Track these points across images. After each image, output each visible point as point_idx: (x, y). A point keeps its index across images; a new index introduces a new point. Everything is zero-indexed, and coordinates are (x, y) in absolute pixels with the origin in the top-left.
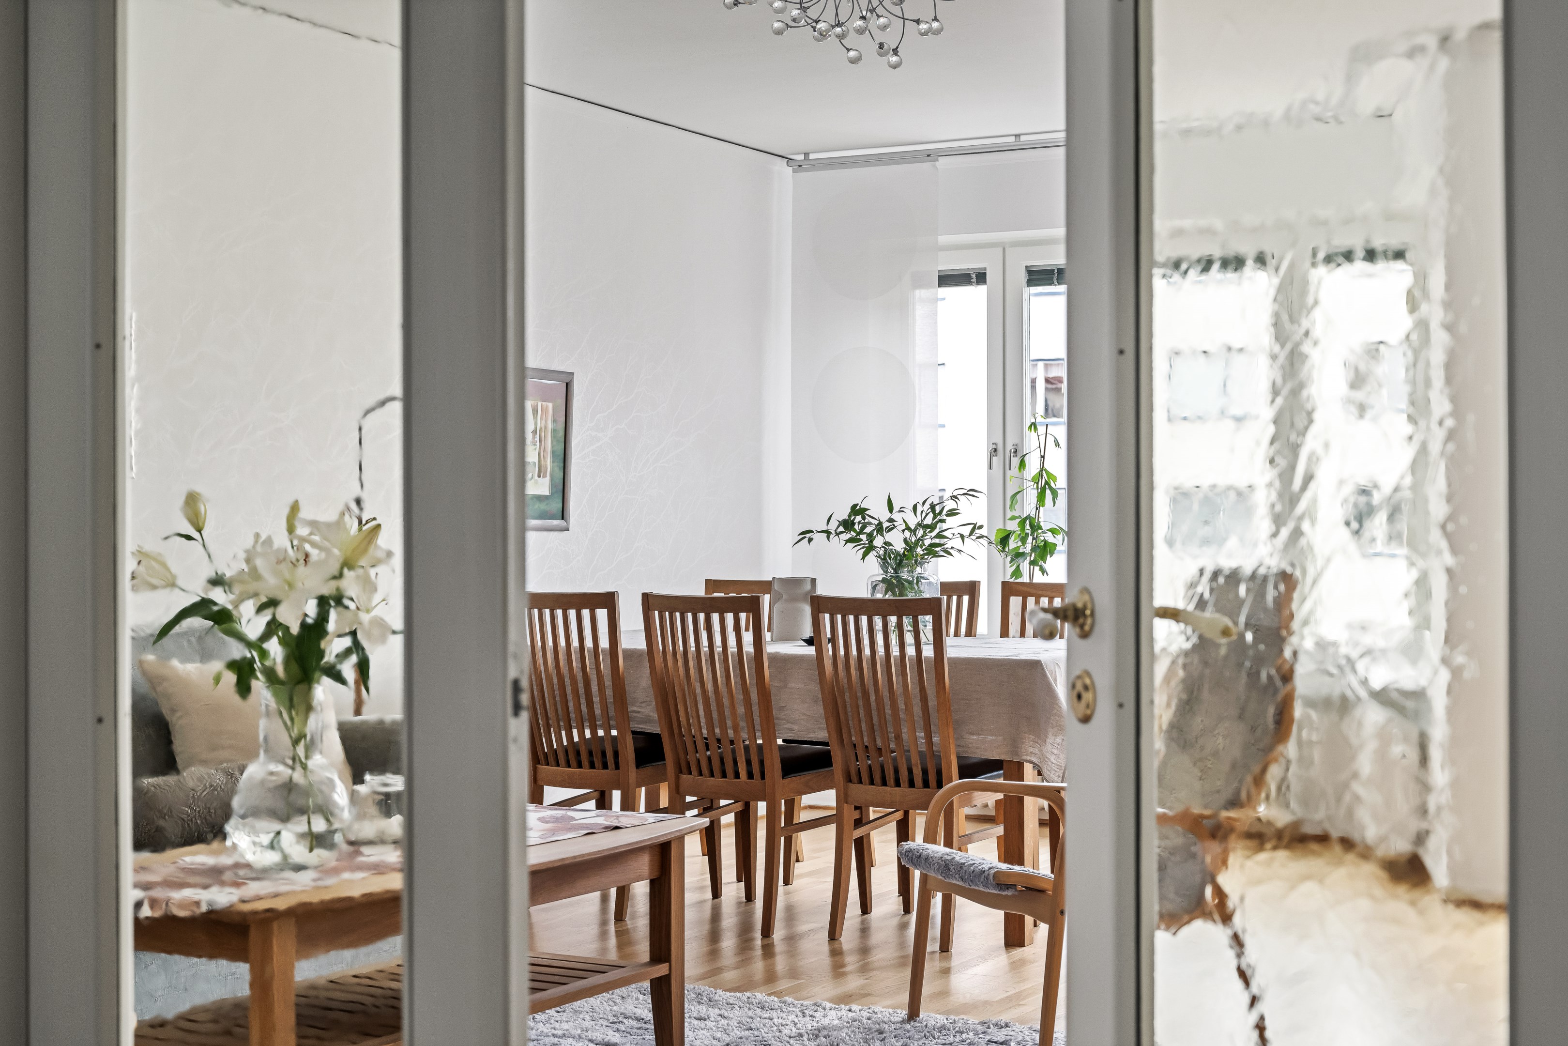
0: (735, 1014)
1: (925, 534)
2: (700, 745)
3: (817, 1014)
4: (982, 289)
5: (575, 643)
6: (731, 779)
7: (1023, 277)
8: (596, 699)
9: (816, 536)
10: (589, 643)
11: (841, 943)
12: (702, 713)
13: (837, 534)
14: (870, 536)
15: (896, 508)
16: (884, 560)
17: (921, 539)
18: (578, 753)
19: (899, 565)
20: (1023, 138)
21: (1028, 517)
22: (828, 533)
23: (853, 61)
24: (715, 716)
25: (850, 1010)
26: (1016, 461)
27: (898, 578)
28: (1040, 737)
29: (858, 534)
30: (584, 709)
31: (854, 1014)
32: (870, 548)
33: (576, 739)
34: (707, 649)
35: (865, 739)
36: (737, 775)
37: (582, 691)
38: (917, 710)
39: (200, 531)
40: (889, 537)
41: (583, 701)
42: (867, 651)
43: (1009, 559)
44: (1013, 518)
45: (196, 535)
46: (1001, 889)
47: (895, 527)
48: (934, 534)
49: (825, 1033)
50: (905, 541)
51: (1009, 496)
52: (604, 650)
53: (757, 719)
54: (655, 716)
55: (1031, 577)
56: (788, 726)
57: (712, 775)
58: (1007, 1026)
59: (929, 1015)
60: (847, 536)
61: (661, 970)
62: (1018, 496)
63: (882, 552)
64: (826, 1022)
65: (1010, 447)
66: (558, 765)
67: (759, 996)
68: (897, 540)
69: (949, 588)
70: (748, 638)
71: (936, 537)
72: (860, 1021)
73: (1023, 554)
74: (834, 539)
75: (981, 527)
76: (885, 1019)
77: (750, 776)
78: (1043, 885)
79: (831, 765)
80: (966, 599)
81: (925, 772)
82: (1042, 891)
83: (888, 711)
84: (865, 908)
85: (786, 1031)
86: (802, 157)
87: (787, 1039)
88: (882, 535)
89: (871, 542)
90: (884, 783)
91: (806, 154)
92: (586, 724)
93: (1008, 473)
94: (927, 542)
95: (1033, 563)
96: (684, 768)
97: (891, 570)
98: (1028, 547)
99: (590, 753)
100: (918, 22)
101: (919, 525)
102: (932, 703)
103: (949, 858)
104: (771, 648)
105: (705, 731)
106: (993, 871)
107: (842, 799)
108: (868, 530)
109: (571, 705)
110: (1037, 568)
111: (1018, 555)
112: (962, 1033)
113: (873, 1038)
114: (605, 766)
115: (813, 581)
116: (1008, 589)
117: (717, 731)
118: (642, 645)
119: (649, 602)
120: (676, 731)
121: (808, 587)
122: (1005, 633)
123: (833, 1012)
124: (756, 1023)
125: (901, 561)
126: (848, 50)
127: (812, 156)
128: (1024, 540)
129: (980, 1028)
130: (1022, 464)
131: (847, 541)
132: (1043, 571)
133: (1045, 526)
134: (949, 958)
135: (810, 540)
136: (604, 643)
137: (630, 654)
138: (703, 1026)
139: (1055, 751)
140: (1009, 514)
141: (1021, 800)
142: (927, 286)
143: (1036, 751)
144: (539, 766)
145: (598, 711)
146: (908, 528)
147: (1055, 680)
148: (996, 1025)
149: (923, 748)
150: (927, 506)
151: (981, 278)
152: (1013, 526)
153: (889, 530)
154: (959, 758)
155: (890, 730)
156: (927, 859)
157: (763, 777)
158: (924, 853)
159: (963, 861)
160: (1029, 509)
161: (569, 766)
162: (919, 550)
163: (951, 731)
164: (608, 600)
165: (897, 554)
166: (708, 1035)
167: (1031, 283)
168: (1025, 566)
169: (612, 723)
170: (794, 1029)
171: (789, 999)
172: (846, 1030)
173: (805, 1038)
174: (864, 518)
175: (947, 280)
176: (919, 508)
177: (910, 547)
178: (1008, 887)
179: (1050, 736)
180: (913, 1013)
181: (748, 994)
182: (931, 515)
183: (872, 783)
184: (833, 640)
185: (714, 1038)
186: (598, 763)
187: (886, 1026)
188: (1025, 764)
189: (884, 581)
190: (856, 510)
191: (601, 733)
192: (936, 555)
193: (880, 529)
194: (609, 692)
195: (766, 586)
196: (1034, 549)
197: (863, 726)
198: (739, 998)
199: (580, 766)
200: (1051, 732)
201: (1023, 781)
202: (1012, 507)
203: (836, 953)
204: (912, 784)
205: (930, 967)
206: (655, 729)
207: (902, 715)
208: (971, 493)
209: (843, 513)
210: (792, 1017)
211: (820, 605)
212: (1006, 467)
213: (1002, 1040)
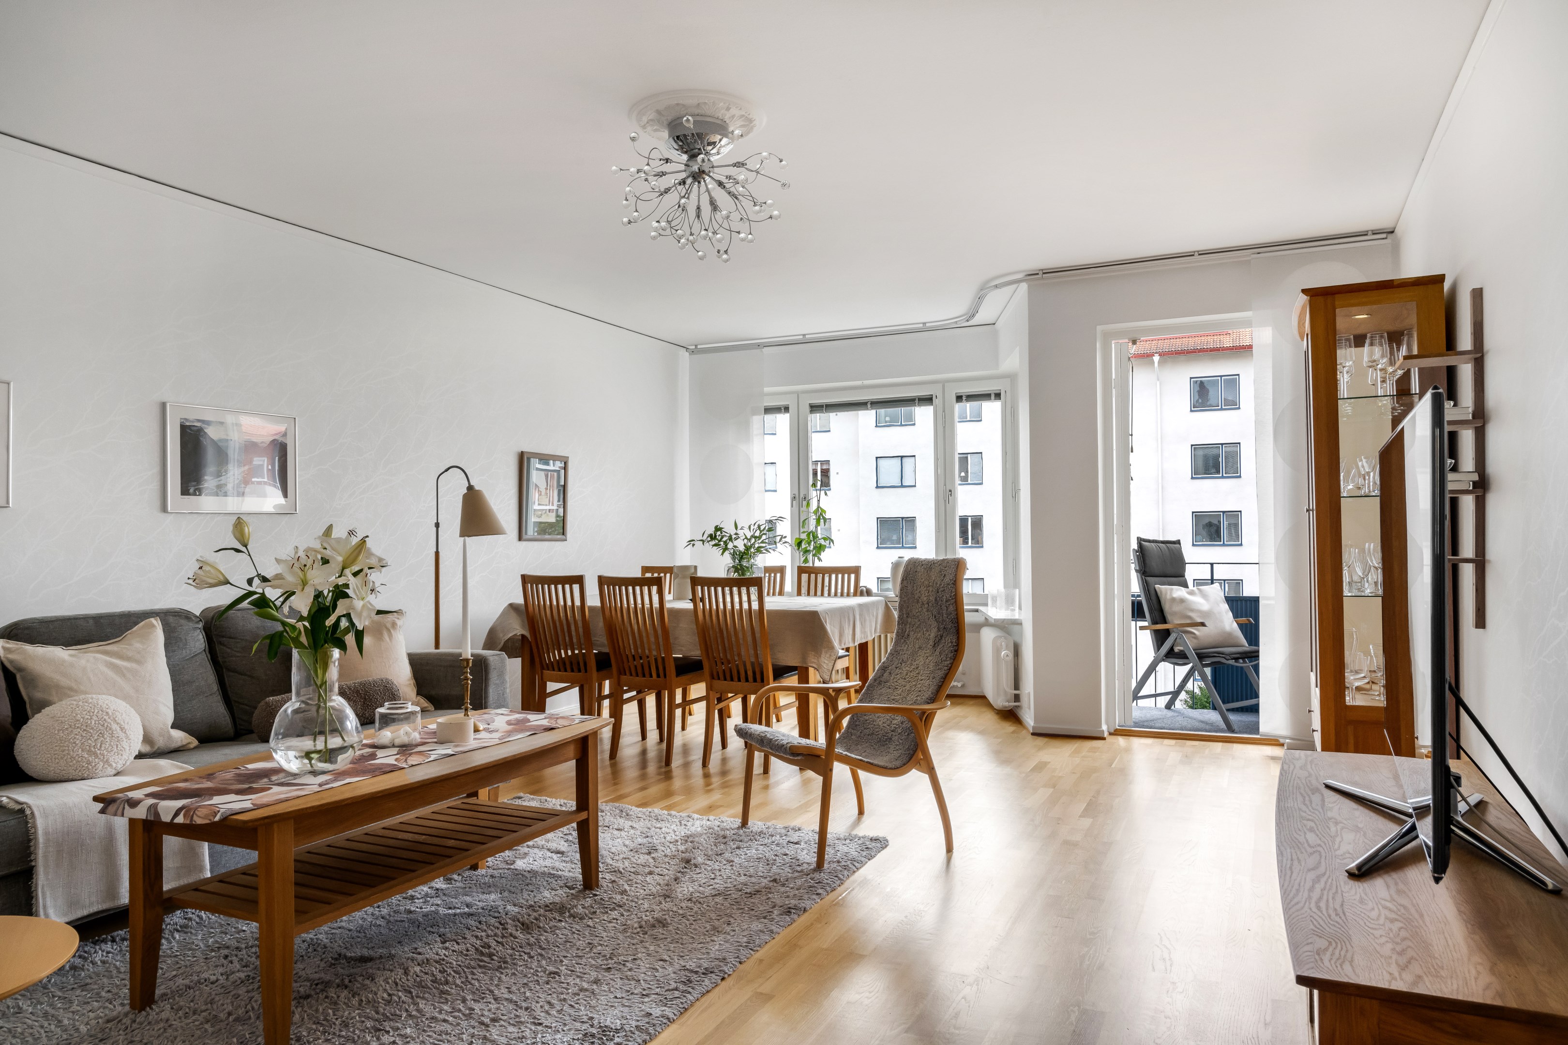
0: (640, 825)
1: (755, 541)
2: (631, 658)
3: (689, 824)
4: (787, 415)
5: (562, 603)
6: (647, 678)
7: (808, 409)
8: (574, 633)
9: (696, 543)
10: (569, 603)
11: (709, 769)
12: (631, 642)
13: (708, 542)
14: (725, 542)
15: (739, 527)
16: (733, 555)
17: (754, 544)
18: (564, 664)
19: (741, 558)
20: (807, 336)
21: (812, 532)
22: (703, 541)
23: (701, 258)
24: (638, 643)
25: (708, 820)
26: (805, 503)
27: (741, 565)
28: (818, 654)
29: (720, 541)
30: (567, 638)
31: (710, 823)
32: (726, 549)
33: (563, 656)
34: (633, 606)
35: (721, 655)
36: (651, 676)
37: (566, 630)
38: (749, 639)
39: (246, 546)
40: (736, 543)
41: (567, 635)
42: (721, 606)
43: (802, 553)
44: (804, 532)
45: (244, 549)
46: (794, 756)
47: (739, 537)
48: (760, 541)
49: (691, 839)
50: (745, 545)
51: (801, 521)
52: (577, 607)
53: (661, 643)
54: (606, 642)
55: (813, 564)
56: (680, 648)
57: (638, 676)
58: (799, 830)
59: (755, 823)
60: (713, 542)
61: (583, 815)
62: (807, 521)
63: (732, 551)
64: (693, 829)
65: (802, 496)
66: (554, 670)
67: (657, 811)
68: (740, 545)
69: (768, 570)
70: (656, 598)
71: (761, 543)
72: (713, 829)
73: (809, 551)
74: (706, 544)
75: (785, 537)
76: (728, 827)
77: (658, 676)
78: (819, 753)
79: (703, 669)
80: (778, 575)
81: (754, 673)
82: (818, 756)
83: (733, 639)
84: (724, 745)
85: (668, 838)
86: (694, 347)
87: (668, 844)
88: (732, 542)
89: (726, 546)
90: (732, 680)
91: (696, 346)
92: (568, 647)
93: (801, 509)
94: (757, 546)
95: (814, 555)
96: (622, 672)
97: (737, 561)
98: (812, 547)
99: (571, 663)
100: (739, 233)
101: (753, 536)
102: (758, 635)
103: (763, 735)
104: (668, 605)
105: (633, 651)
106: (789, 745)
107: (709, 688)
108: (724, 539)
109: (560, 639)
110: (816, 558)
111: (806, 551)
112: (772, 836)
113: (719, 843)
114: (579, 671)
115: (696, 567)
116: (801, 570)
117: (640, 651)
118: (598, 604)
119: (602, 581)
120: (617, 651)
121: (693, 570)
122: (799, 593)
123: (698, 822)
124: (652, 832)
125: (742, 556)
126: (698, 252)
127: (699, 347)
128: (809, 544)
129: (783, 831)
130: (808, 504)
131: (714, 545)
132: (820, 560)
133: (820, 536)
134: (767, 778)
135: (693, 545)
136: (578, 603)
137: (592, 609)
138: (619, 836)
139: (826, 662)
140: (802, 530)
141: (808, 696)
142: (760, 414)
143: (815, 661)
144: (544, 671)
145: (575, 640)
146: (746, 538)
147: (826, 622)
148: (793, 829)
149: (753, 660)
150: (756, 526)
151: (787, 409)
152: (804, 536)
153: (736, 539)
154: (773, 665)
155: (735, 650)
156: (751, 735)
157: (665, 677)
158: (749, 731)
159: (771, 737)
160: (812, 527)
161: (560, 671)
162: (752, 550)
163: (768, 650)
164: (579, 580)
165: (740, 552)
166: (621, 842)
167: (812, 412)
168: (810, 557)
169: (583, 646)
170: (673, 836)
171: (673, 813)
172: (704, 836)
173: (679, 844)
174: (721, 533)
175: (768, 410)
176: (752, 527)
177: (748, 549)
178: (798, 755)
179: (823, 653)
180: (744, 823)
181: (650, 810)
182: (758, 532)
183: (725, 680)
184: (702, 600)
185: (625, 845)
186: (575, 669)
187: (728, 832)
188: (810, 669)
189: (733, 567)
190: (718, 529)
191: (577, 652)
192: (761, 552)
193: (730, 538)
194: (581, 630)
195: (669, 570)
196: (814, 548)
197: (720, 647)
198: (644, 814)
199: (566, 671)
200: (823, 651)
201: (808, 683)
202: (803, 527)
203: (707, 776)
204: (747, 680)
205: (756, 785)
206: (606, 650)
207: (741, 641)
208: (780, 519)
209: (711, 530)
210: (674, 827)
211: (696, 581)
212: (800, 506)
213: (796, 841)
